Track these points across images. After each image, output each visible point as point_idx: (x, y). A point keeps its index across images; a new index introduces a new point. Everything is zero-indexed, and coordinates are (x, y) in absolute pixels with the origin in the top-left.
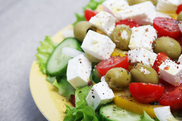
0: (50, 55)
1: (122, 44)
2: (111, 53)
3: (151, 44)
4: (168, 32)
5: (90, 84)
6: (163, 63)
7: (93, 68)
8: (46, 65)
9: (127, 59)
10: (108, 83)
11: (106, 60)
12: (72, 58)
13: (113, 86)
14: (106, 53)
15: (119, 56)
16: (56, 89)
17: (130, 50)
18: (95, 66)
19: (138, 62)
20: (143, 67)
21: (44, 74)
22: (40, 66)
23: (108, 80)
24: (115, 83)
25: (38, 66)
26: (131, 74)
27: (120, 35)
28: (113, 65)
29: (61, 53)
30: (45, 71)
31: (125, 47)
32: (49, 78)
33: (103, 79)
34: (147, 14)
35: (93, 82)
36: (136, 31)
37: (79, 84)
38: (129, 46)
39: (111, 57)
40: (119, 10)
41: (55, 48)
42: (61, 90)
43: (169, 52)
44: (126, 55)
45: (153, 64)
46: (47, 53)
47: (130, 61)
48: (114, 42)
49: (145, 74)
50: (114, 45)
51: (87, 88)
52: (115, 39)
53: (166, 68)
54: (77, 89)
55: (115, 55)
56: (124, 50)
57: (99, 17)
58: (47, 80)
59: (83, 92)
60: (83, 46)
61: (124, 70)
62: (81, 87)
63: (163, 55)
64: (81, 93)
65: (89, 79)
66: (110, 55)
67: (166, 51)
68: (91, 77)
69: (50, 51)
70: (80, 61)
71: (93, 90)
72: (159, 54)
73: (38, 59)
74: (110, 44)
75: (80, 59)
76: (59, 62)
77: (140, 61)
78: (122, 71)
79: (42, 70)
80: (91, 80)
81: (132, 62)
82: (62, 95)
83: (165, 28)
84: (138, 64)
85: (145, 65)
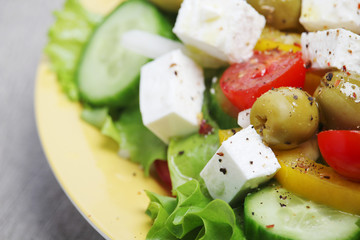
0: (84, 48)
1: (282, 15)
2: (253, 42)
5: (204, 130)
7: (208, 83)
8: (75, 76)
9: (301, 62)
10: (261, 133)
11: (243, 65)
12: (151, 60)
13: (275, 141)
14: (242, 45)
15: (276, 50)
16: (111, 145)
17: (307, 32)
18: (215, 80)
19: (336, 70)
20: (352, 81)
21: (71, 99)
22: (59, 78)
23: (261, 123)
24: (278, 131)
25: (52, 78)
26: (318, 100)
28: (268, 81)
29: (115, 41)
30: (74, 93)
31: (290, 22)
32: (88, 113)
33: (243, 118)
35: (213, 123)
37: (175, 131)
38: (302, 20)
39: (256, 53)
41: (95, 28)
42: (126, 147)
44: (297, 45)
46: (74, 42)
47: (310, 64)
48: (261, 12)
49: (357, 101)
50: (261, 21)
51: (198, 140)
54: (171, 144)
55: (264, 46)
56: (287, 31)
58: (83, 119)
59: (189, 154)
60: (178, 29)
61: (299, 93)
62: (181, 139)
64: (183, 157)
65: (201, 116)
66: (251, 47)
68: (206, 109)
69: (80, 34)
70: (176, 68)
71: (222, 155)
73: (52, 58)
74: (251, 19)
75: (173, 65)
76: (112, 70)
77: (340, 67)
78: (296, 98)
79: (66, 91)
80: (207, 117)
81: (314, 66)
82: (129, 160)
84: (337, 75)
85: (352, 77)
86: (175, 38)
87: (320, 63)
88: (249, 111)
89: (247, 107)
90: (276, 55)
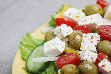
3: (96, 47)
4: (108, 37)
6: (102, 62)
9: (77, 57)
15: (72, 53)
19: (84, 60)
21: (24, 60)
26: (79, 68)
27: (74, 39)
28: (68, 62)
31: (77, 48)
33: (59, 71)
34: (96, 23)
36: (86, 37)
43: (108, 52)
45: (95, 61)
49: (88, 69)
52: (71, 42)
53: (103, 66)
61: (74, 66)
63: (103, 54)
67: (105, 51)
72: (100, 54)
73: (21, 49)
78: (72, 68)
83: (107, 34)
84: (84, 62)
85: (88, 63)
88: (60, 69)
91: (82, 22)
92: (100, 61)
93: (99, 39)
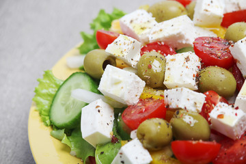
0: (54, 97)
1: (154, 80)
2: (139, 94)
3: (195, 78)
5: (114, 141)
6: (215, 108)
7: (116, 116)
8: (49, 113)
9: (164, 104)
10: (142, 142)
11: (134, 106)
12: (87, 104)
13: (149, 146)
14: (133, 96)
15: (151, 98)
16: (66, 149)
17: (167, 89)
18: (120, 114)
19: (181, 109)
20: (189, 115)
21: (47, 125)
22: (40, 114)
23: (142, 137)
24: (151, 141)
25: (37, 113)
26: (172, 125)
27: (150, 67)
28: (146, 114)
29: (69, 94)
30: (48, 122)
31: (159, 84)
32: (55, 132)
33: (133, 134)
34: (183, 33)
35: (118, 137)
36: (172, 60)
37: (99, 141)
38: (165, 83)
39: (141, 100)
40: (143, 29)
41: (60, 87)
42: (74, 150)
43: (220, 89)
44: (162, 96)
45: (200, 109)
46: (49, 95)
47: (168, 106)
48: (143, 79)
49: (192, 125)
50: (144, 83)
51: (111, 146)
52: (144, 74)
53: (220, 116)
54: (97, 148)
55: (145, 96)
56: (157, 88)
57: (118, 43)
58: (52, 135)
59: (106, 154)
60: (101, 88)
61: (162, 121)
62: (102, 145)
63: (212, 94)
64: (103, 155)
65: (112, 133)
66: (138, 97)
67: (216, 87)
68: (115, 129)
69: (52, 91)
70: (99, 108)
71: (121, 154)
72: (207, 93)
74: (138, 82)
75: (97, 107)
76: (67, 110)
77: (183, 107)
78: (160, 124)
79: (44, 121)
80: (116, 134)
81: (170, 107)
82: (76, 156)
83: (212, 54)
84: (181, 112)
85: (190, 113)
86: (99, 93)
87: (173, 106)
88: (136, 130)
89: (136, 129)
90: (151, 101)
91: (154, 33)
92: (213, 108)
93: (199, 64)
